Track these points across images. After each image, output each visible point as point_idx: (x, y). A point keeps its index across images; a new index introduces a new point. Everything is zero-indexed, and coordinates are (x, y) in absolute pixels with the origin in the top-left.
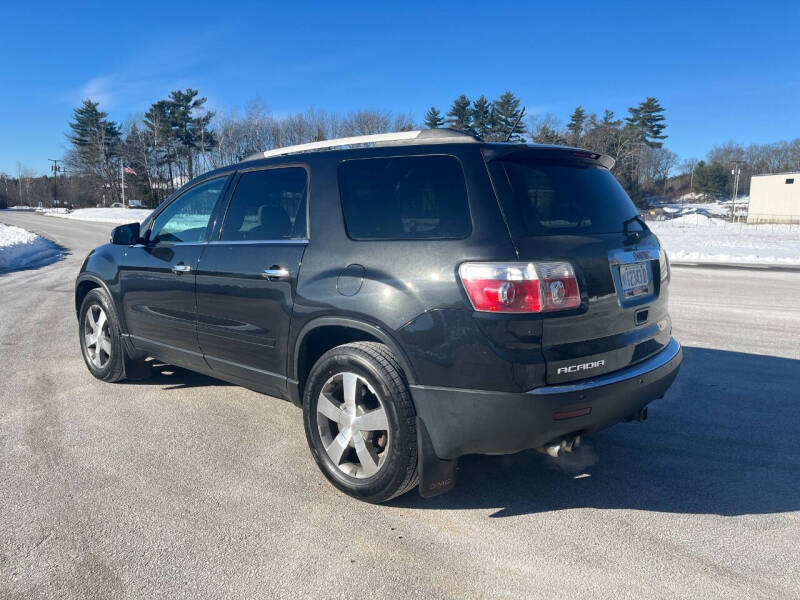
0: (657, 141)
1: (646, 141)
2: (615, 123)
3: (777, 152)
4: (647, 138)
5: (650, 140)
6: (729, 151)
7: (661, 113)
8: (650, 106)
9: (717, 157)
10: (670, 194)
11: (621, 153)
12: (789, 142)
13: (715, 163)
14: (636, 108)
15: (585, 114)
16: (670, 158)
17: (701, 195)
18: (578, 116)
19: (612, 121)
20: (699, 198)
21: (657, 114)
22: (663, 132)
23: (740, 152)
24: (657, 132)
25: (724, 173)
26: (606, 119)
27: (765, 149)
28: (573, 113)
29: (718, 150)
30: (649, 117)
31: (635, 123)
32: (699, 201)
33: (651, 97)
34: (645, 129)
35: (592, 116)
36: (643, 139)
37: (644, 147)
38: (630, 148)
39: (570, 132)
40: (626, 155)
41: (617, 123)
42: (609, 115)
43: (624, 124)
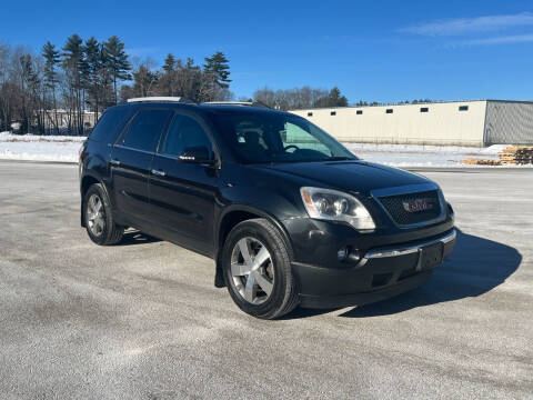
0: (225, 83)
1: (218, 83)
2: (195, 68)
3: (294, 95)
4: (218, 80)
5: (221, 82)
6: (266, 93)
7: (226, 64)
8: (219, 58)
9: (259, 96)
11: (202, 90)
14: (210, 58)
15: (175, 59)
16: (231, 95)
18: (170, 60)
19: (193, 66)
21: (224, 64)
22: (229, 77)
23: (272, 93)
24: (225, 77)
26: (188, 64)
27: (286, 92)
28: (166, 58)
29: (259, 92)
30: (218, 65)
31: (210, 69)
33: (219, 52)
34: (217, 75)
35: (179, 62)
36: (216, 81)
37: (217, 87)
38: (208, 87)
39: (165, 72)
40: (206, 92)
41: (197, 68)
42: (191, 61)
43: (202, 69)
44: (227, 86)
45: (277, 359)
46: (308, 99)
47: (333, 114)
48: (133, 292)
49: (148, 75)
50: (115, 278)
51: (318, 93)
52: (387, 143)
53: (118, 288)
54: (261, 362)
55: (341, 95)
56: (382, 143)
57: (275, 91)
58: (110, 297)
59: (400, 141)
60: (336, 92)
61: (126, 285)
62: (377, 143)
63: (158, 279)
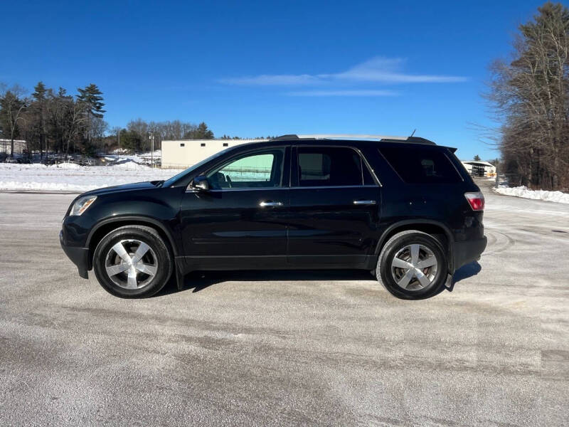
0: (100, 113)
1: (92, 113)
2: (67, 98)
3: (166, 127)
4: (93, 111)
5: (95, 112)
6: (139, 124)
7: (100, 95)
8: (92, 89)
9: (132, 127)
10: (107, 148)
11: (76, 119)
12: (171, 121)
13: (132, 131)
14: (84, 89)
15: (46, 88)
16: (104, 125)
17: (126, 150)
18: (40, 88)
19: (65, 95)
20: (125, 152)
21: (97, 95)
22: (103, 108)
23: (145, 125)
24: (99, 108)
25: (138, 138)
26: (60, 93)
27: (159, 125)
28: (36, 85)
29: (133, 123)
30: (92, 96)
31: (83, 100)
32: (125, 154)
33: (92, 84)
34: (91, 105)
35: (51, 91)
36: (90, 111)
37: (91, 116)
38: (81, 116)
39: (35, 99)
40: (80, 120)
41: (70, 97)
42: (62, 91)
43: (75, 100)
44: (101, 116)
45: (242, 376)
46: (179, 131)
47: (203, 145)
48: (66, 325)
49: (17, 101)
50: (38, 312)
51: (188, 127)
52: (249, 171)
53: (46, 323)
54: (229, 381)
55: (208, 129)
56: (246, 171)
57: (148, 122)
58: (41, 334)
59: (259, 169)
60: (203, 126)
61: (54, 319)
62: (241, 171)
63: (88, 310)
